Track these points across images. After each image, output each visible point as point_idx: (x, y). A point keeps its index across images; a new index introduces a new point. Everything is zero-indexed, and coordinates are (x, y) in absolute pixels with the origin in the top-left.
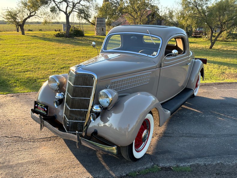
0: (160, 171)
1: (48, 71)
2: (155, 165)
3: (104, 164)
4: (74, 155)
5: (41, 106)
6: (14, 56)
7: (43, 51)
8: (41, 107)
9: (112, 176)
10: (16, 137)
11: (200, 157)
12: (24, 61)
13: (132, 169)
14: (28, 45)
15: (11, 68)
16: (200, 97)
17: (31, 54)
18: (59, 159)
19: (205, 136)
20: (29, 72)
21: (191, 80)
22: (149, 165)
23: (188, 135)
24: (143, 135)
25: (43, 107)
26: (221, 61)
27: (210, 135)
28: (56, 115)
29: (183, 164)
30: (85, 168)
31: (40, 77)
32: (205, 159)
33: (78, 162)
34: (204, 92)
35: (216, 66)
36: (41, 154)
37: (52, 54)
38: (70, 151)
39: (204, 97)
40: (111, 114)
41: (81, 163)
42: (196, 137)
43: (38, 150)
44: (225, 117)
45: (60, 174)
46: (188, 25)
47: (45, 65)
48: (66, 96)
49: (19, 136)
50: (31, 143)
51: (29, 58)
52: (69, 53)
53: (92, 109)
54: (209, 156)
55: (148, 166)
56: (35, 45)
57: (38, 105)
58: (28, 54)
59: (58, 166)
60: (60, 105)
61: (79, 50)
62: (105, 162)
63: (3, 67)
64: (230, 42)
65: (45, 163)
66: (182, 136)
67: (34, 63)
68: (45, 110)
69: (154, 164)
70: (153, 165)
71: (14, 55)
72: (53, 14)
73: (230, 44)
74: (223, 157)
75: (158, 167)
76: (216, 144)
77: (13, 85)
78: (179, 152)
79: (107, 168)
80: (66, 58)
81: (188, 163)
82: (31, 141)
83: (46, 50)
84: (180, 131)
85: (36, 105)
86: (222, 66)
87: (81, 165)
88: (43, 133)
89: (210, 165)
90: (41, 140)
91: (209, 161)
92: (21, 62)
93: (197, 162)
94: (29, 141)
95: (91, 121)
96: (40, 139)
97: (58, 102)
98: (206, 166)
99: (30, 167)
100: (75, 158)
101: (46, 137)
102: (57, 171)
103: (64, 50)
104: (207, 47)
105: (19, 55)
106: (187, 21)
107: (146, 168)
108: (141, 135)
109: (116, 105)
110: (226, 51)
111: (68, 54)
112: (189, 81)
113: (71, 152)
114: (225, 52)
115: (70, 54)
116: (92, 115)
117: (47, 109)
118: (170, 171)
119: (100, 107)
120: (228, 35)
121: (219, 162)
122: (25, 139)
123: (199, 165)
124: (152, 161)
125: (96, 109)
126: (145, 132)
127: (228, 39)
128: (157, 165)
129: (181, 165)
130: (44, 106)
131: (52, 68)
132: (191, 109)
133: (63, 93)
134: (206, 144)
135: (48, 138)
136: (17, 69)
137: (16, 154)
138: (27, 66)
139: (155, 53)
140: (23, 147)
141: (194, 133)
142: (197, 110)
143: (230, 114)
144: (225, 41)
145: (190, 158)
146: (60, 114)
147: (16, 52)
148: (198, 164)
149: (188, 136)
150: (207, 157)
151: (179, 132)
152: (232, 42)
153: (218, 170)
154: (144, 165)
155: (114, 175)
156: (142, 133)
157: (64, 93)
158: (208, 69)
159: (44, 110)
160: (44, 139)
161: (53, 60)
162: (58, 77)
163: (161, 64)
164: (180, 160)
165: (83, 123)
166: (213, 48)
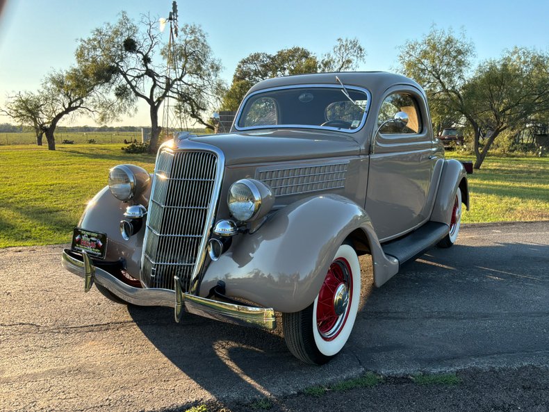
0: (383, 384)
2: (369, 373)
4: (167, 356)
5: (89, 237)
8: (89, 239)
9: (263, 395)
10: (23, 324)
11: (477, 355)
12: (52, 193)
13: (315, 380)
14: (63, 166)
15: (20, 207)
16: (465, 246)
17: (67, 181)
18: (129, 365)
19: (485, 316)
21: (441, 204)
22: (354, 373)
23: (444, 315)
24: (337, 297)
25: (93, 239)
27: (498, 314)
28: (125, 260)
29: (439, 370)
30: (194, 380)
32: (491, 358)
33: (177, 370)
34: (472, 238)
35: (492, 197)
36: (84, 355)
38: (156, 349)
39: (473, 247)
40: (258, 244)
41: (184, 372)
42: (464, 319)
43: (77, 349)
45: (132, 393)
48: (149, 213)
49: (31, 322)
50: (60, 336)
51: (62, 188)
53: (212, 230)
54: (499, 353)
55: (351, 374)
57: (82, 235)
58: (60, 182)
59: (125, 377)
60: (136, 235)
64: (518, 157)
65: (94, 373)
66: (430, 317)
68: (97, 246)
69: (367, 370)
70: (364, 373)
71: (28, 184)
72: (122, 101)
73: (520, 160)
74: (535, 355)
75: (378, 377)
76: (514, 330)
77: (22, 236)
78: (425, 347)
81: (451, 366)
82: (59, 332)
84: (424, 308)
85: (77, 238)
86: (507, 198)
87: (183, 376)
88: (91, 317)
89: (504, 370)
90: (86, 329)
91: (501, 363)
92: (43, 196)
93: (472, 364)
94: (55, 331)
95: (211, 261)
96: (81, 327)
97: (131, 226)
98: (495, 372)
99: (54, 382)
100: (170, 361)
101: (98, 323)
102: (123, 388)
105: (40, 183)
107: (347, 379)
108: (332, 295)
109: (269, 218)
110: (511, 172)
112: (435, 205)
113: (158, 352)
116: (214, 242)
117: (104, 242)
118: (406, 384)
119: (232, 225)
120: (513, 144)
121: (525, 364)
122: (46, 329)
123: (477, 372)
124: (360, 364)
125: (224, 228)
126: (341, 288)
127: (514, 151)
128: (375, 372)
129: (434, 371)
130: (96, 237)
133: (143, 207)
134: (490, 332)
135: (103, 325)
137: (21, 356)
139: (355, 123)
140: (40, 343)
141: (458, 311)
143: (537, 275)
144: (509, 154)
145: (455, 357)
146: (134, 259)
147: (33, 178)
148: (474, 369)
149: (443, 317)
150: (496, 356)
151: (421, 310)
152: (523, 156)
153: (524, 380)
154: (342, 372)
155: (267, 393)
156: (335, 289)
157: (146, 205)
159: (95, 246)
160: (93, 328)
162: (132, 170)
163: (370, 146)
164: (430, 362)
165: (191, 268)
166: (481, 167)
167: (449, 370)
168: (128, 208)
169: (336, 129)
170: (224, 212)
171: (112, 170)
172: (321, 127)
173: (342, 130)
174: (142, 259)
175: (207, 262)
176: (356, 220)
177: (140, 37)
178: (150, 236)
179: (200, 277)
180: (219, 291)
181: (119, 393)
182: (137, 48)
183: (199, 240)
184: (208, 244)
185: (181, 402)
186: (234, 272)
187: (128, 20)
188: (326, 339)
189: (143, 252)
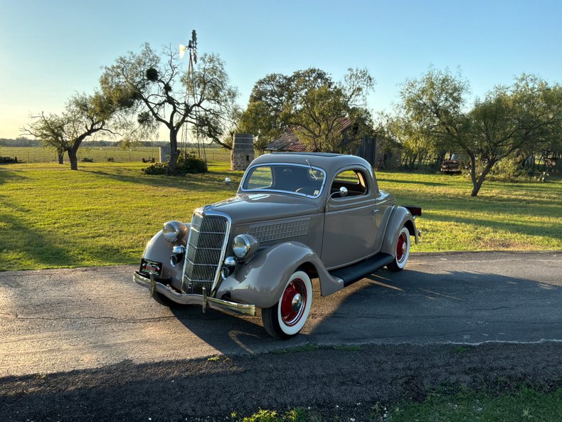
0: (317, 350)
1: (139, 235)
2: (311, 344)
3: (238, 342)
4: (196, 335)
5: (151, 264)
6: (65, 211)
7: (124, 202)
8: (151, 266)
9: (250, 353)
10: (106, 318)
11: (379, 337)
12: (89, 218)
13: (280, 347)
14: (90, 190)
15: (66, 232)
17: (99, 206)
18: (175, 339)
19: (397, 317)
20: (103, 238)
23: (371, 316)
24: (294, 302)
26: (486, 219)
27: (406, 316)
28: (172, 278)
29: (352, 344)
30: (212, 346)
31: (126, 245)
32: (386, 339)
33: (203, 341)
35: (469, 227)
36: (148, 334)
37: (142, 207)
38: (190, 331)
39: (417, 272)
40: (249, 270)
41: (207, 342)
42: (382, 318)
43: (143, 331)
44: (439, 296)
45: (178, 352)
46: (419, 149)
47: (132, 226)
48: (187, 251)
49: (111, 317)
50: (131, 324)
51: (96, 214)
52: (176, 205)
53: (223, 262)
54: (392, 337)
55: (300, 345)
56: (104, 190)
57: (147, 263)
58: (93, 207)
59: (174, 345)
60: (179, 263)
61: (198, 199)
62: (241, 341)
63: (50, 229)
64: (522, 182)
65: (156, 343)
66: (361, 317)
67: (110, 223)
68: (156, 270)
70: (308, 344)
71: (65, 209)
72: (144, 127)
73: (522, 186)
74: (413, 338)
75: (316, 347)
76: (410, 325)
77: (78, 258)
78: (349, 333)
79: (243, 346)
80: (172, 214)
81: (360, 342)
83: (128, 199)
84: (359, 312)
85: (144, 265)
86: (482, 227)
87: (206, 344)
88: (147, 314)
89: (390, 345)
90: (146, 321)
91: (390, 342)
92: (82, 221)
93: (373, 342)
94: (127, 321)
95: (223, 280)
96: (143, 320)
97: (176, 258)
98: (384, 346)
99: (134, 346)
100: (198, 337)
101: (153, 318)
102: (174, 349)
103: (166, 199)
104: (467, 194)
105: (76, 208)
106: (418, 141)
107: (298, 347)
108: (291, 300)
109: (255, 256)
110: (504, 200)
111: (174, 207)
113: (191, 333)
114: (500, 202)
115: (180, 207)
116: (225, 269)
117: (160, 267)
118: (330, 350)
119: (235, 260)
121: (404, 343)
122: (121, 320)
123: (373, 345)
124: (307, 340)
125: (230, 261)
126: (297, 297)
127: (517, 176)
128: (315, 344)
129: (349, 344)
130: (155, 265)
131: (145, 231)
132: (388, 286)
133: (183, 247)
134: (394, 326)
135: (156, 318)
136: (79, 234)
138: (97, 228)
139: (316, 192)
140: (120, 328)
141: (381, 313)
142: (398, 287)
143: (450, 292)
144: (512, 181)
145: (365, 338)
146: (178, 278)
147: (67, 202)
149: (369, 317)
150: (389, 338)
151: (357, 313)
152: (526, 182)
153: (399, 350)
154: (296, 343)
155: (252, 352)
156: (293, 297)
157: (185, 246)
158: (451, 232)
160: (150, 320)
161: (147, 217)
162: (177, 224)
163: (325, 208)
164: (349, 340)
165: (212, 283)
166: (478, 195)
167: (357, 344)
168: (175, 248)
169: (305, 195)
170: (230, 252)
171: (165, 224)
172: (296, 193)
173: (308, 196)
174: (183, 278)
175: (221, 280)
176: (308, 256)
177: (162, 67)
178: (188, 264)
179: (216, 289)
180: (227, 296)
181: (172, 352)
182: (159, 78)
183: (216, 267)
184: (221, 270)
185: (205, 355)
186: (236, 285)
187: (151, 51)
188: (287, 325)
189: (183, 274)
